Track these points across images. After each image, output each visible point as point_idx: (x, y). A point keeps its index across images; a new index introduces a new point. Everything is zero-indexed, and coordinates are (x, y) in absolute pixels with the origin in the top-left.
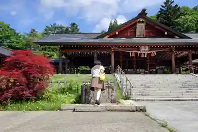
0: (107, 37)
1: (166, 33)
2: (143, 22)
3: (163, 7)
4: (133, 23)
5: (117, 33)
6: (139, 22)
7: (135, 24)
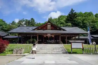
0: (36, 30)
1: (58, 29)
2: (50, 24)
3: (70, 13)
4: (46, 25)
5: (40, 28)
6: (48, 24)
7: (47, 25)
